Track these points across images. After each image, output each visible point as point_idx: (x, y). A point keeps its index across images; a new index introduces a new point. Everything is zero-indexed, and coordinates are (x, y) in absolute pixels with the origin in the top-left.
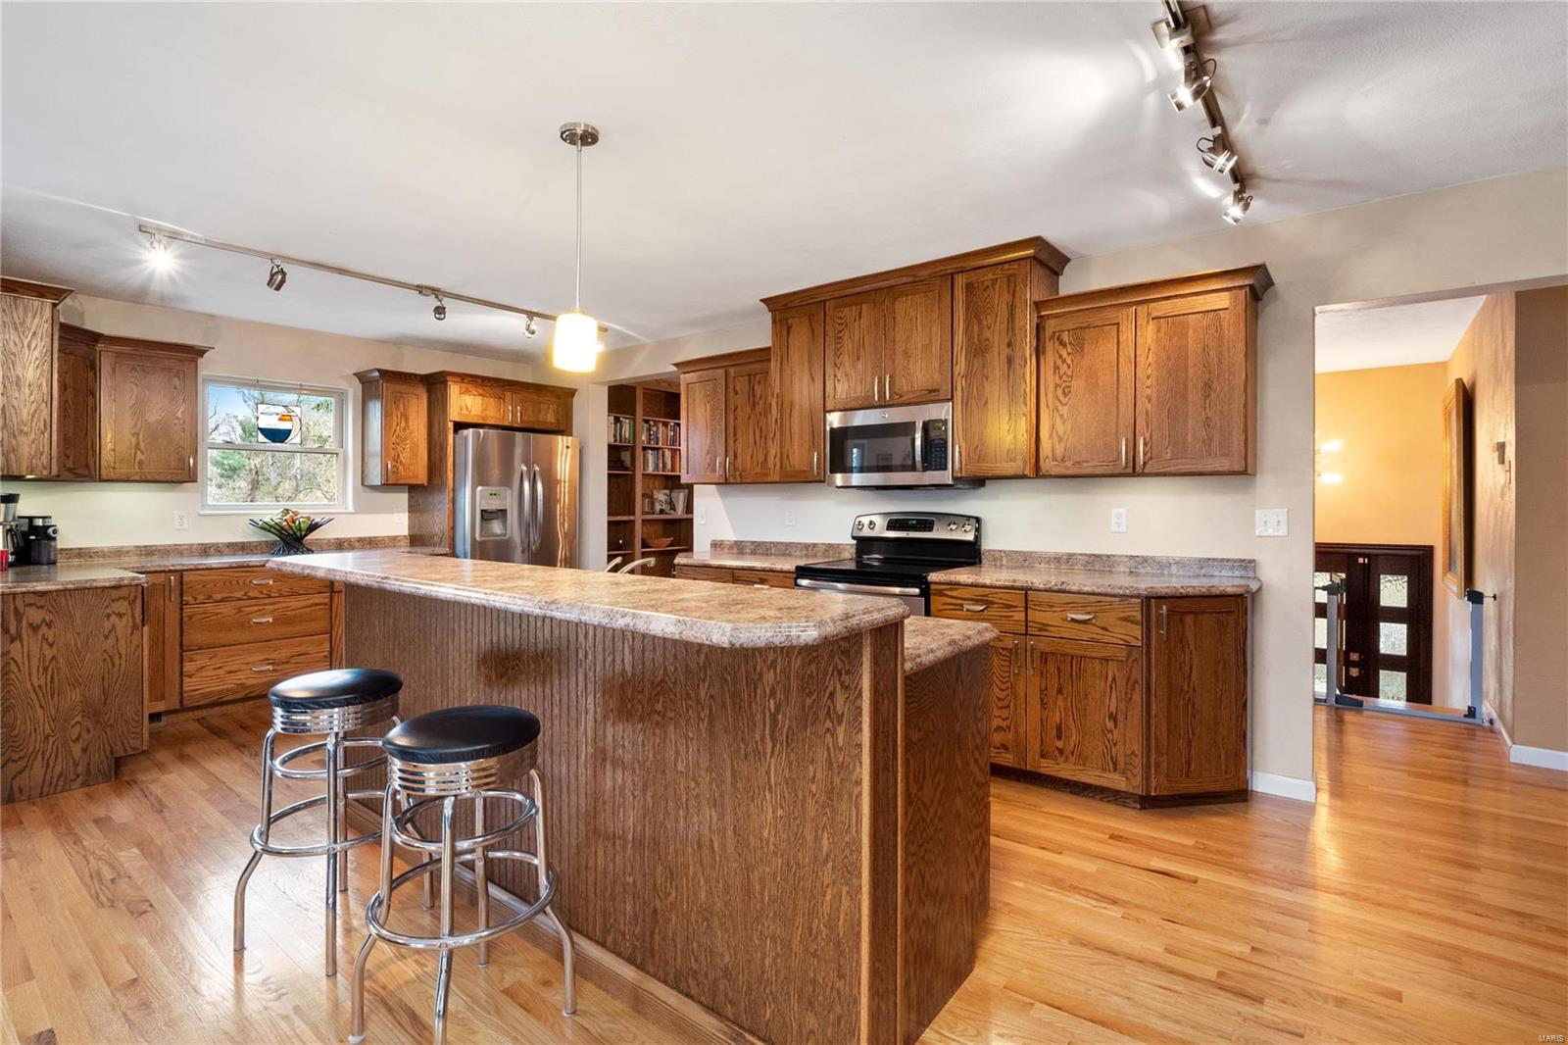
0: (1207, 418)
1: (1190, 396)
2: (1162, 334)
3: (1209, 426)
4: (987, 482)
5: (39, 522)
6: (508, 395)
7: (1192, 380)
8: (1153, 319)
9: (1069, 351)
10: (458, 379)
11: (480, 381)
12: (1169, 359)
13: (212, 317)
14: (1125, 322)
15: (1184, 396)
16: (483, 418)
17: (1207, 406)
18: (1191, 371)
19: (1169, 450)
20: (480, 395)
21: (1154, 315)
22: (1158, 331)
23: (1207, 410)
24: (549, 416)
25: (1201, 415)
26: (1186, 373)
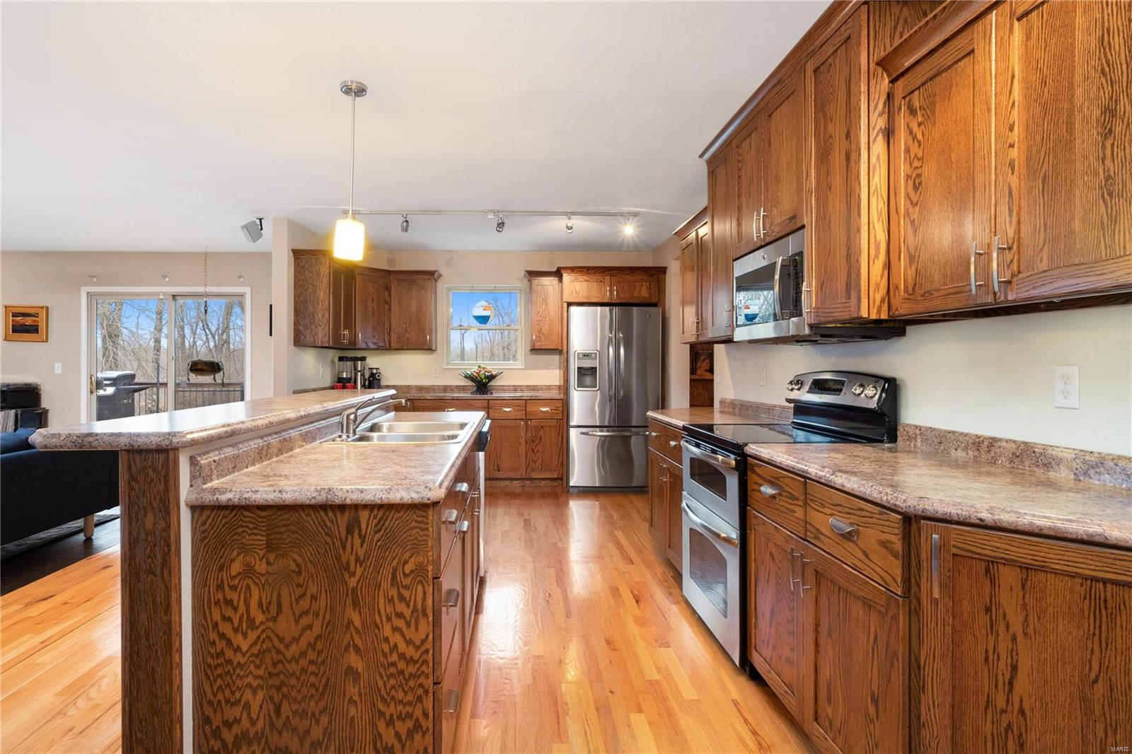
0: (1108, 178)
1: (1078, 142)
2: (1033, 42)
3: (1110, 194)
4: (908, 328)
5: (375, 371)
6: (608, 278)
7: (1081, 111)
8: (1019, 19)
9: (920, 119)
10: (569, 271)
11: (585, 270)
12: (1044, 83)
13: (449, 252)
14: (982, 42)
15: (1069, 145)
16: (588, 298)
17: (1108, 152)
18: (1079, 92)
19: (1045, 255)
20: (585, 281)
21: (1020, 12)
22: (1028, 38)
23: (1108, 163)
24: (643, 291)
25: (1097, 174)
26: (1071, 101)
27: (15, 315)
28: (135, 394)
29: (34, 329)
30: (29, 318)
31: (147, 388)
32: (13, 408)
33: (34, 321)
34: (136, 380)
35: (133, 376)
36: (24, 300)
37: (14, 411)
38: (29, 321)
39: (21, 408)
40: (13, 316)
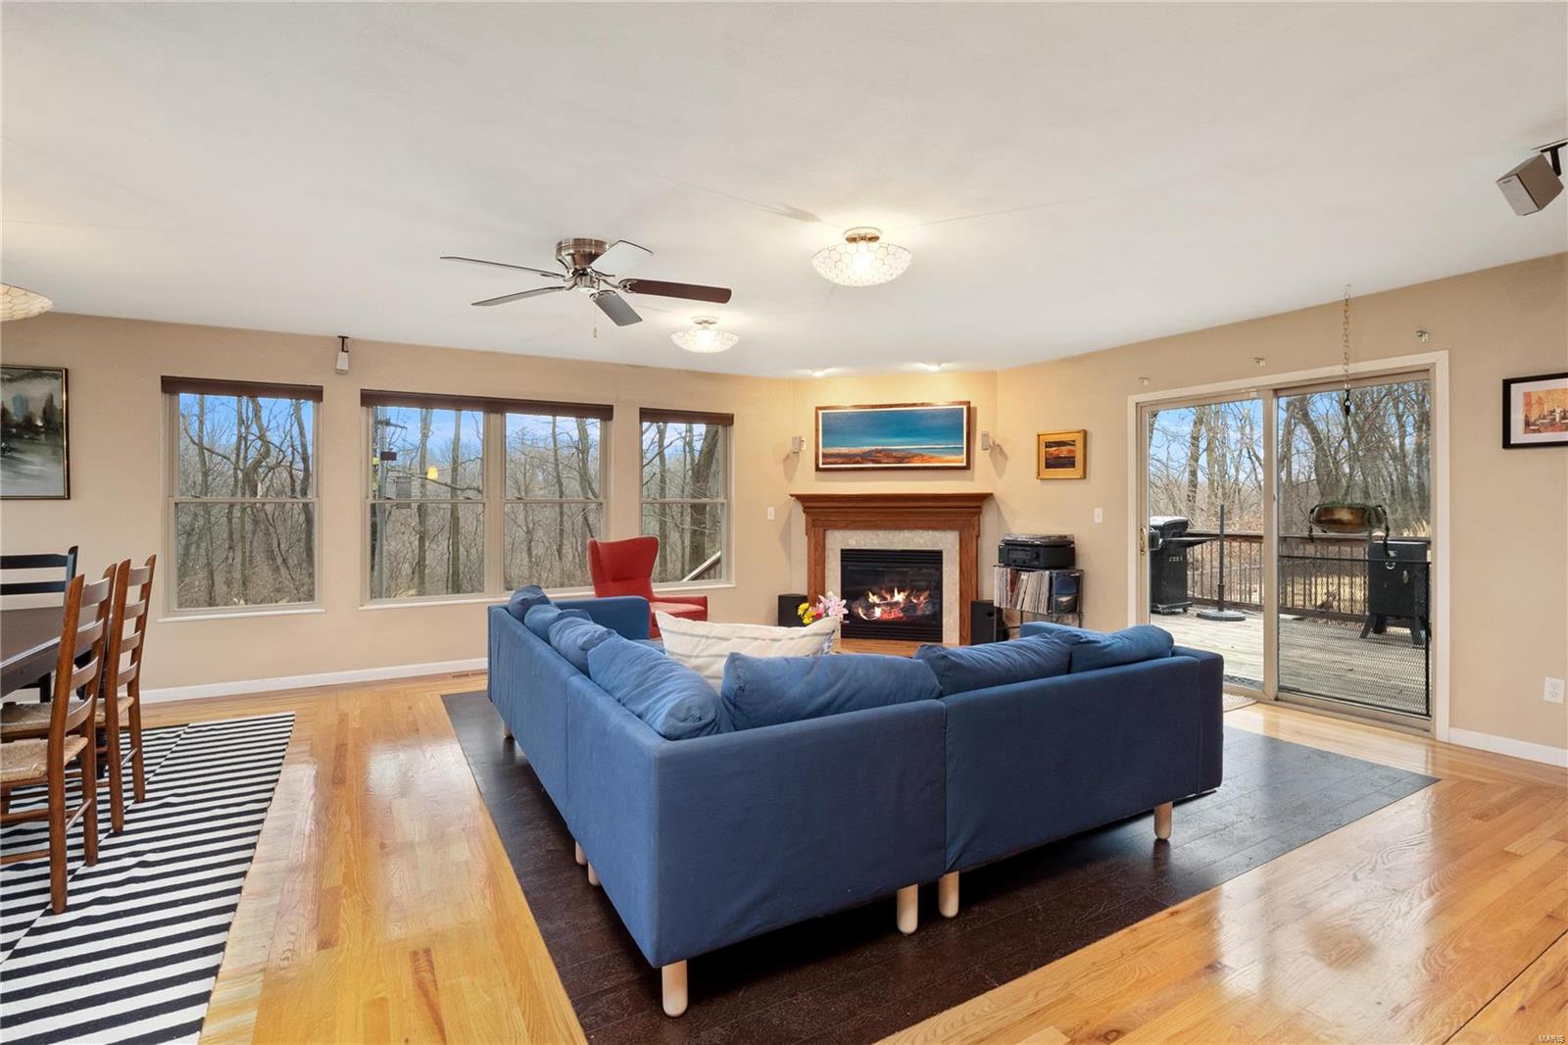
27: (1048, 445)
28: (1188, 550)
29: (1069, 462)
30: (1063, 448)
31: (1205, 541)
32: (1046, 569)
33: (1070, 451)
34: (1189, 530)
35: (1184, 524)
36: (1059, 426)
37: (1048, 572)
38: (1064, 451)
39: (1056, 568)
40: (1046, 447)
